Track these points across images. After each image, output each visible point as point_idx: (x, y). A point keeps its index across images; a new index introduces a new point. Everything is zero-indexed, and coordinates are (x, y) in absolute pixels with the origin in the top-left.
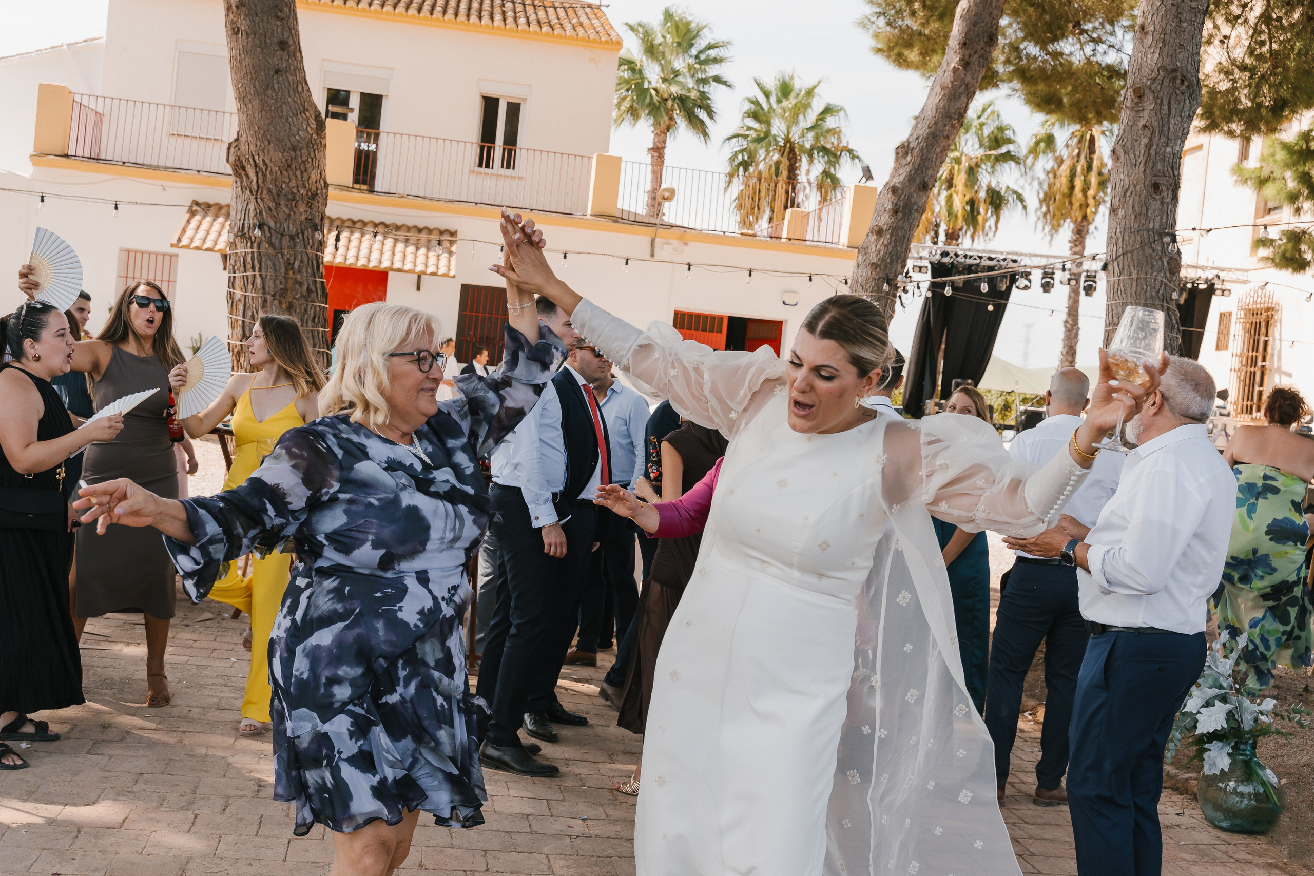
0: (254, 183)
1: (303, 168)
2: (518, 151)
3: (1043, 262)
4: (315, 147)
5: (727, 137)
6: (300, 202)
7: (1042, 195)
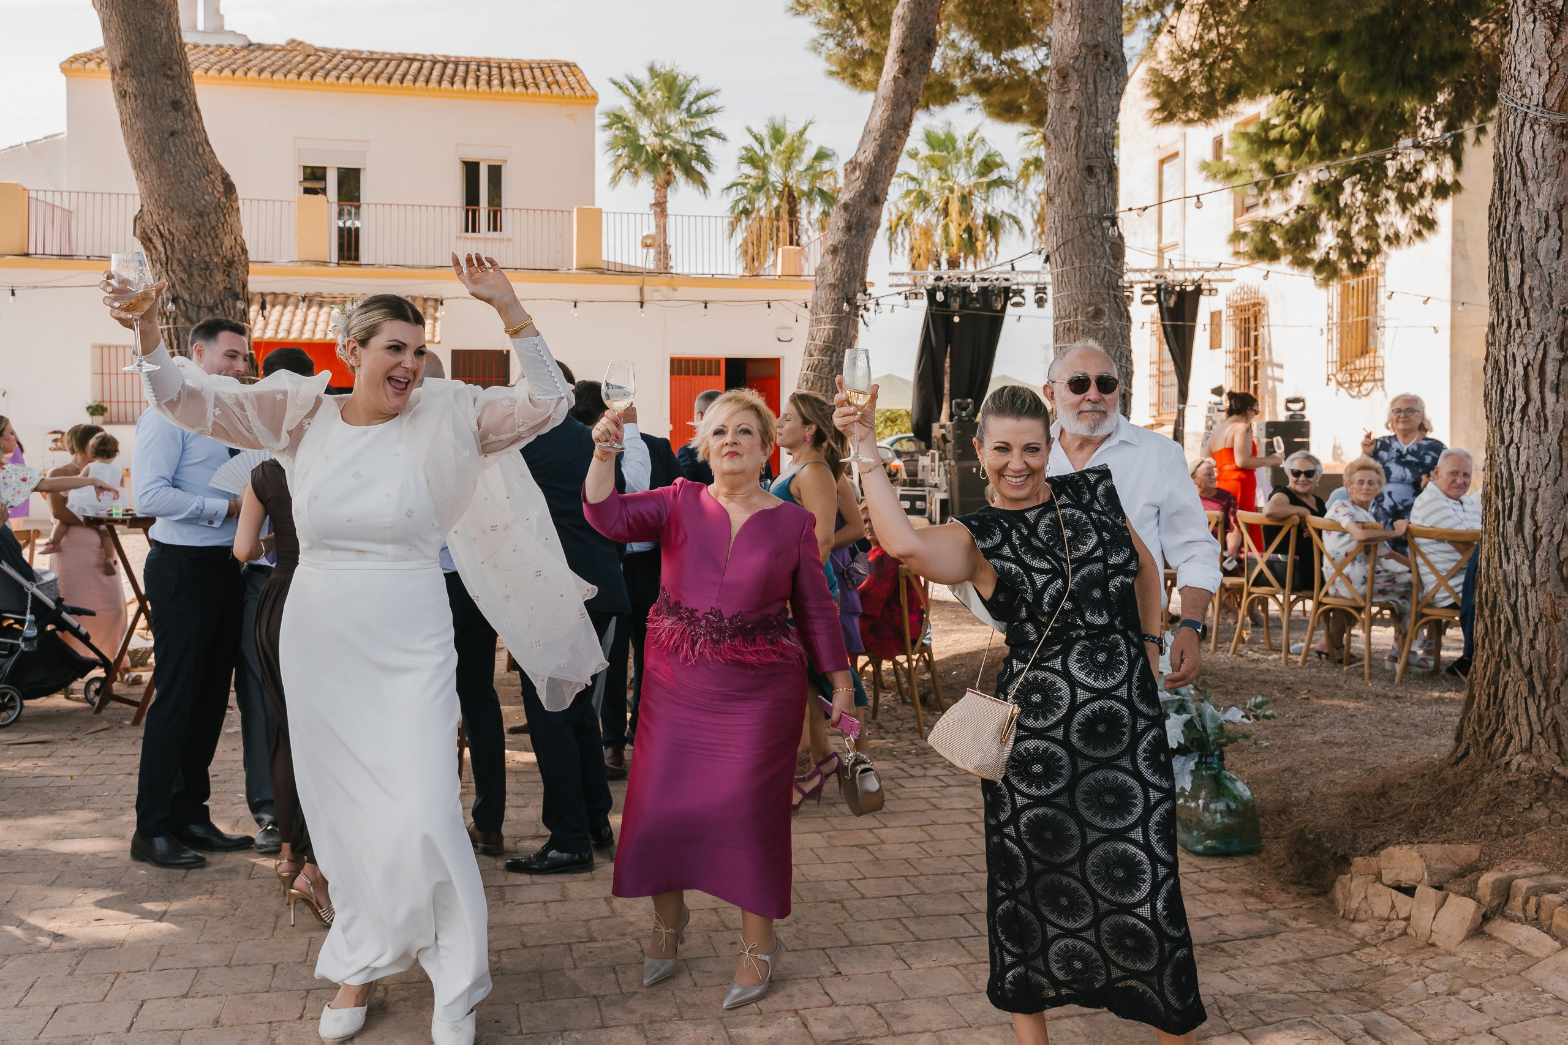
0: (163, 255)
1: (213, 235)
2: (503, 211)
3: (1035, 278)
4: (225, 211)
5: (725, 186)
6: (216, 271)
7: (1036, 217)
